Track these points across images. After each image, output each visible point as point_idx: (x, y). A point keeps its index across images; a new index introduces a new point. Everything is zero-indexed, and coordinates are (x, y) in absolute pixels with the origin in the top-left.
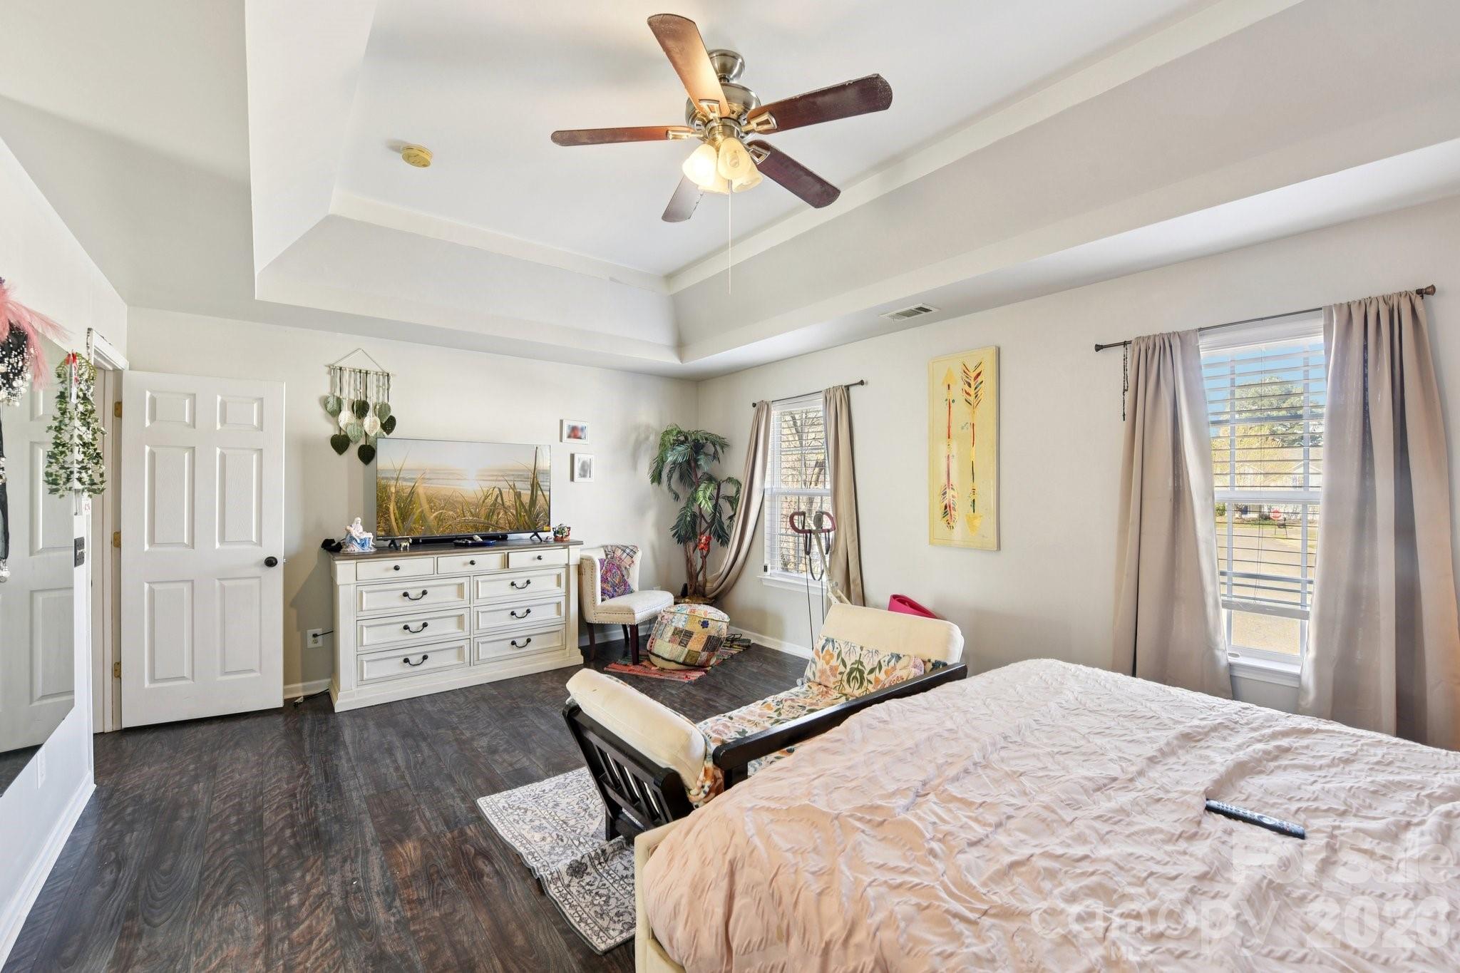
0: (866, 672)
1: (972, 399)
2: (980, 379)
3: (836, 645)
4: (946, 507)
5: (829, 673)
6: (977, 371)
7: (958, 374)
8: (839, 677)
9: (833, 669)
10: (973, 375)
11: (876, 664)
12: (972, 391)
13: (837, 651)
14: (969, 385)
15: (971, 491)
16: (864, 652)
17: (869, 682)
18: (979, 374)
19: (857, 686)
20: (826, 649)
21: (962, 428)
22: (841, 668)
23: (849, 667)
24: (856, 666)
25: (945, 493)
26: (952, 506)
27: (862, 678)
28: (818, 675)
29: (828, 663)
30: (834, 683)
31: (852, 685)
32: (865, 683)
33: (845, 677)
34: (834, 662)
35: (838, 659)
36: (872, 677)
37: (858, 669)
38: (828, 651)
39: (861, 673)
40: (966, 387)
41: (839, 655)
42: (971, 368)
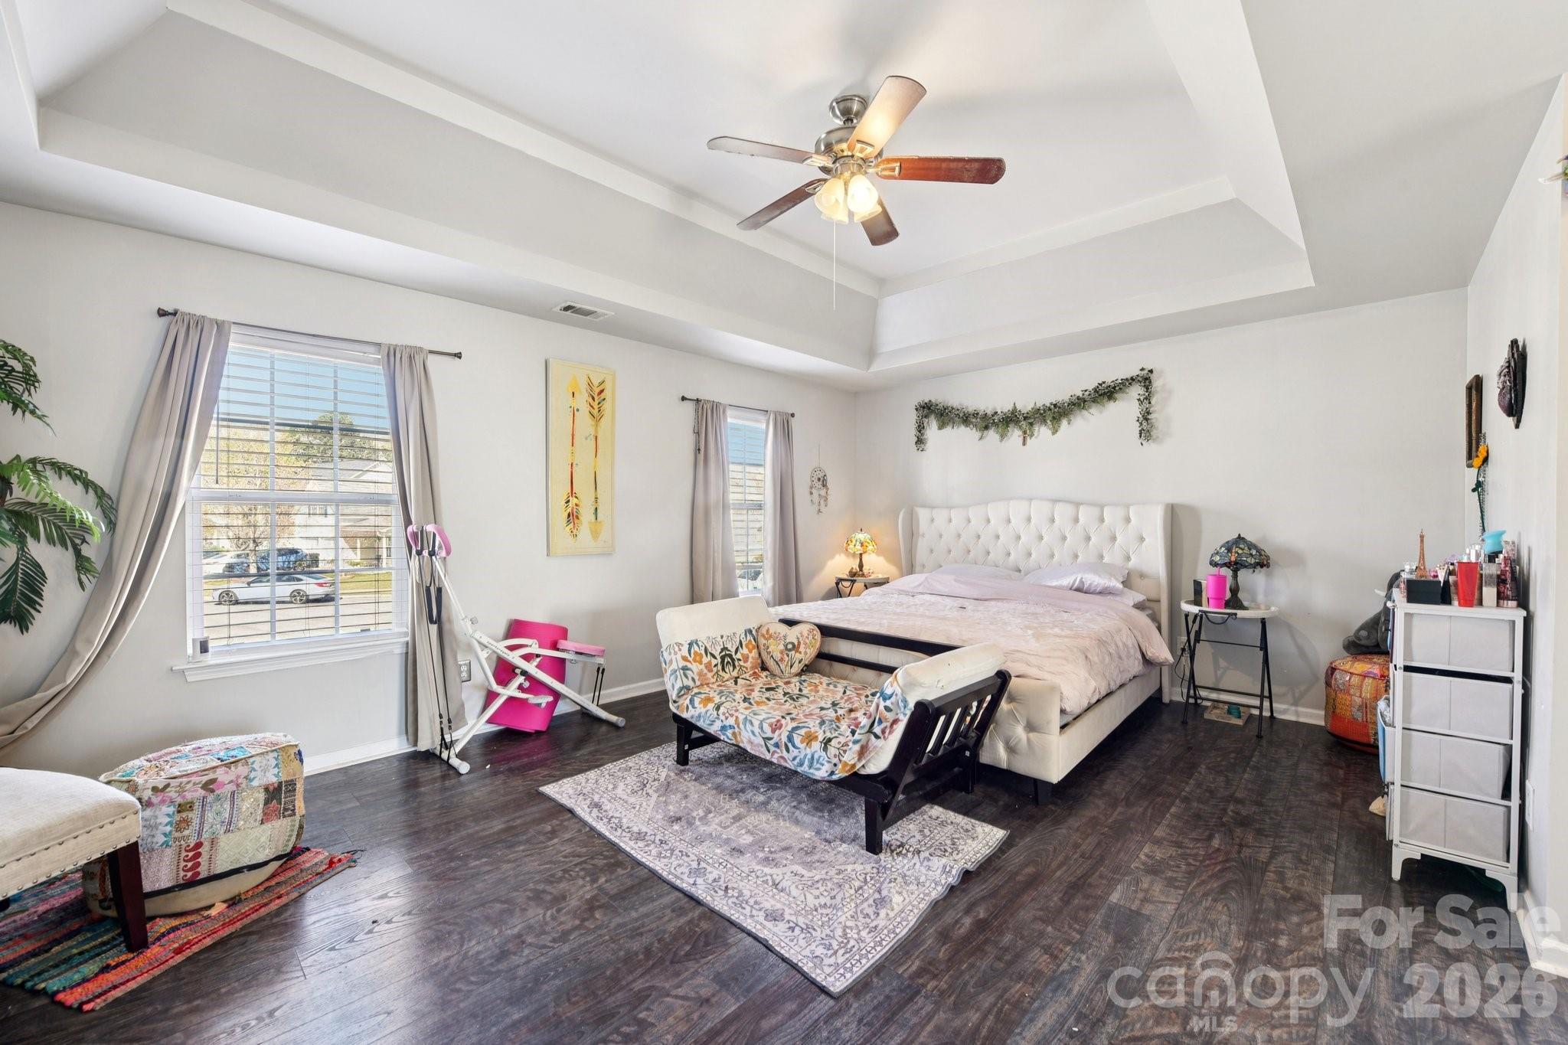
0: (733, 654)
1: (595, 412)
2: (603, 396)
3: (700, 644)
4: (569, 515)
5: (705, 671)
6: (601, 388)
7: (584, 387)
8: (715, 669)
9: (708, 666)
10: (597, 390)
11: (738, 643)
12: (596, 407)
13: (703, 648)
14: (593, 399)
15: (593, 500)
16: (725, 638)
17: (739, 660)
18: (602, 391)
19: (731, 669)
20: (692, 651)
21: (586, 439)
22: (714, 662)
23: (718, 657)
24: (723, 653)
25: (568, 501)
26: (575, 514)
27: (733, 660)
28: (696, 678)
29: (701, 663)
30: (713, 677)
31: (727, 670)
32: (736, 663)
33: (720, 667)
34: (705, 660)
35: (707, 655)
36: (739, 656)
37: (726, 655)
38: (695, 653)
39: (730, 656)
40: (591, 400)
41: (706, 650)
42: (596, 383)
